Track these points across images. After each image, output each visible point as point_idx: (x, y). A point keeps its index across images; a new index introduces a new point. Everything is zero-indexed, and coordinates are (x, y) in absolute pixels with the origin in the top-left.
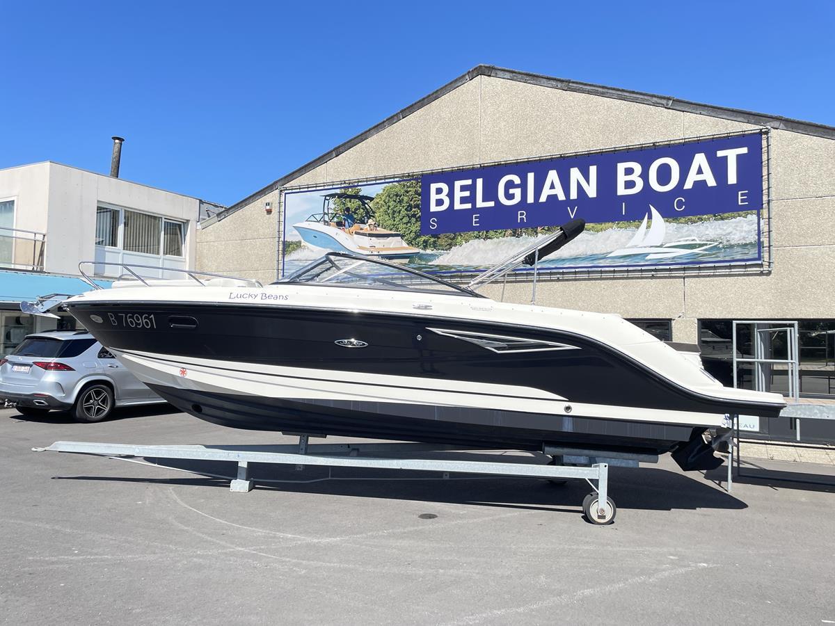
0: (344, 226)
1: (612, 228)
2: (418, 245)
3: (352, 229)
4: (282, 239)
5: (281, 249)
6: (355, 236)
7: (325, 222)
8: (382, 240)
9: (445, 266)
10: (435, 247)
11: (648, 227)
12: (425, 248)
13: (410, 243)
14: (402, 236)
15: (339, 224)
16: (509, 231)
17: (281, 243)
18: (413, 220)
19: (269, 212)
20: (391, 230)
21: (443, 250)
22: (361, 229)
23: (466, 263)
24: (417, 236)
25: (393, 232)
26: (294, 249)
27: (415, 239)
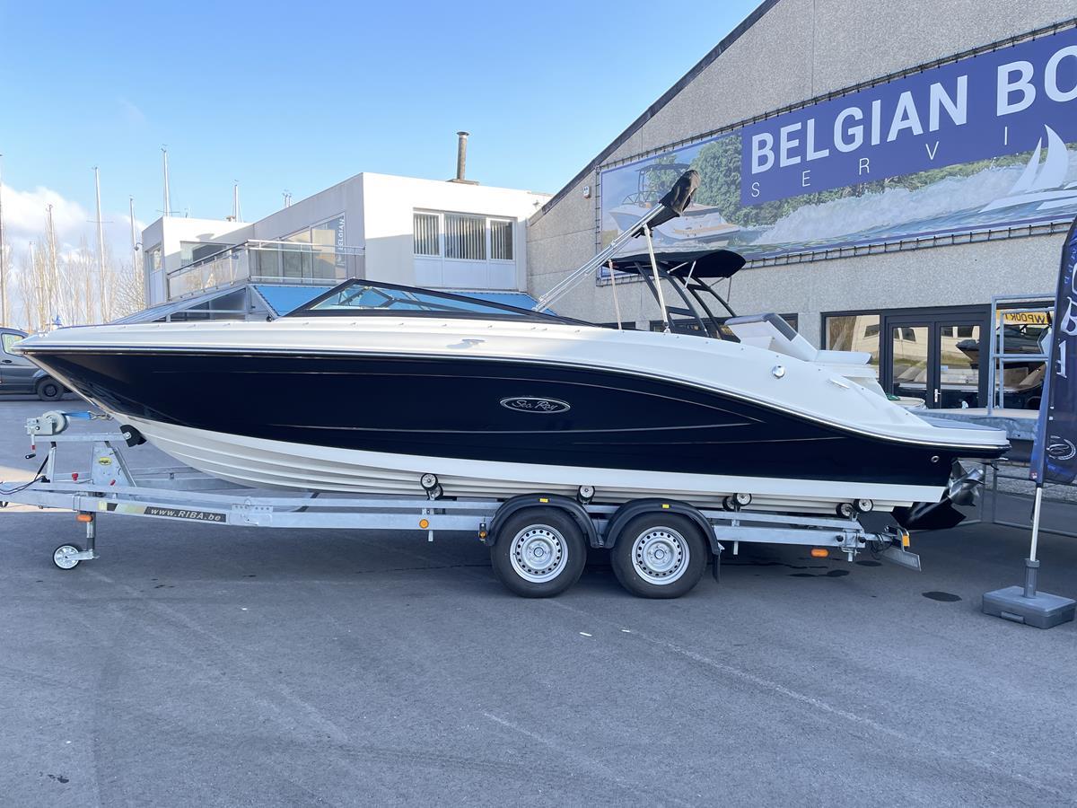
1: (988, 167)
2: (737, 221)
7: (641, 202)
8: (699, 219)
9: (769, 246)
10: (757, 221)
11: (1042, 160)
12: (746, 224)
13: (729, 220)
14: (720, 211)
16: (848, 189)
18: (733, 187)
19: (588, 197)
20: (708, 204)
21: (766, 224)
23: (793, 240)
24: (738, 209)
25: (710, 207)
27: (734, 213)
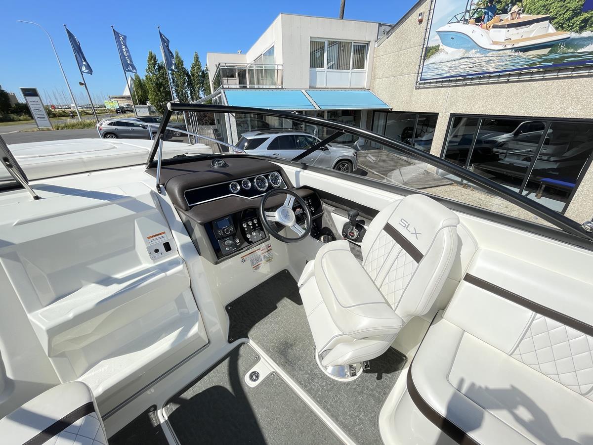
0: (483, 21)
2: (571, 28)
3: (491, 23)
4: (425, 46)
5: (423, 55)
6: (492, 30)
7: (466, 20)
8: (523, 30)
12: (582, 29)
13: (560, 27)
14: (550, 19)
15: (479, 20)
17: (424, 49)
19: (421, 21)
20: (538, 13)
22: (501, 21)
24: (576, 14)
25: (540, 16)
26: (433, 54)
27: (569, 19)
